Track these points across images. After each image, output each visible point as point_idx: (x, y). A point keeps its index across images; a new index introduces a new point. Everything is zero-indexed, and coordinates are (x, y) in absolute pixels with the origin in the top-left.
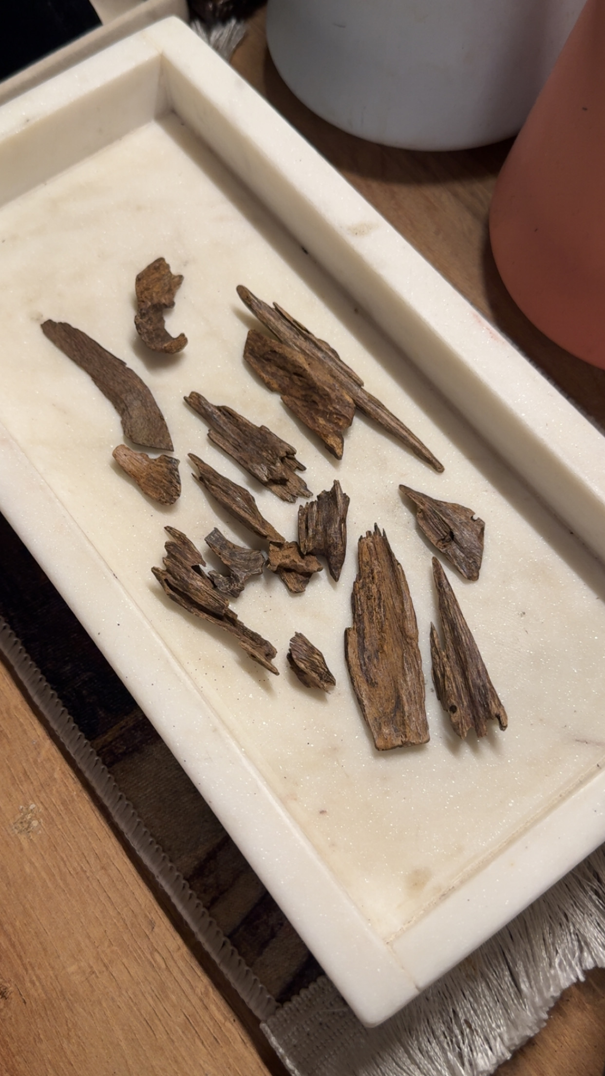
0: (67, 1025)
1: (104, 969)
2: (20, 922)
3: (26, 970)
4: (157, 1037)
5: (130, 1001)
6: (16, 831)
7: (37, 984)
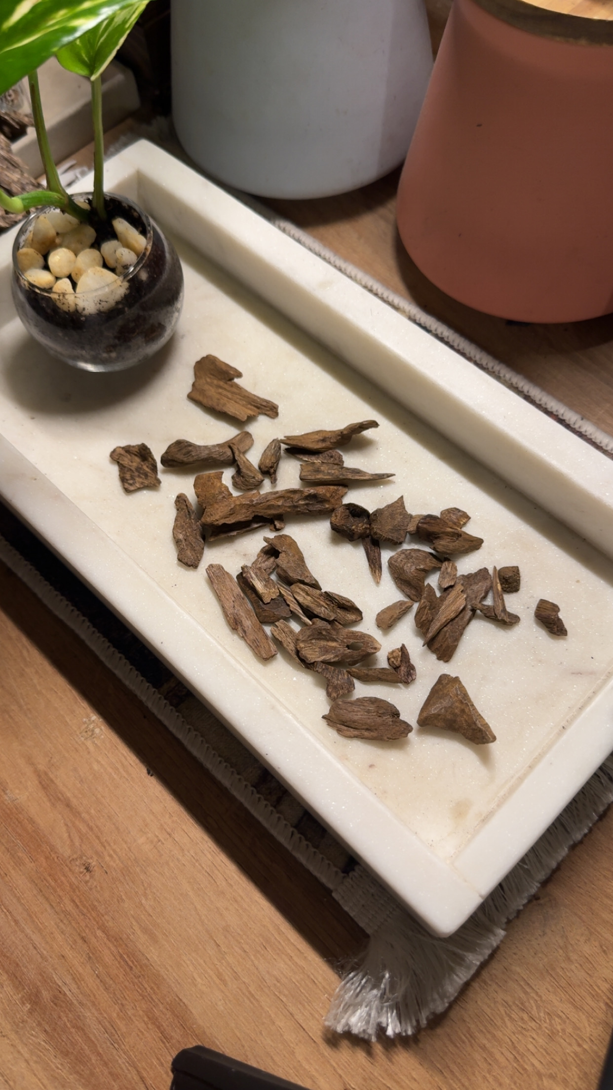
0: (144, 886)
1: (168, 836)
2: (94, 810)
3: (105, 847)
4: (218, 884)
5: (192, 859)
6: (83, 739)
7: (115, 856)
